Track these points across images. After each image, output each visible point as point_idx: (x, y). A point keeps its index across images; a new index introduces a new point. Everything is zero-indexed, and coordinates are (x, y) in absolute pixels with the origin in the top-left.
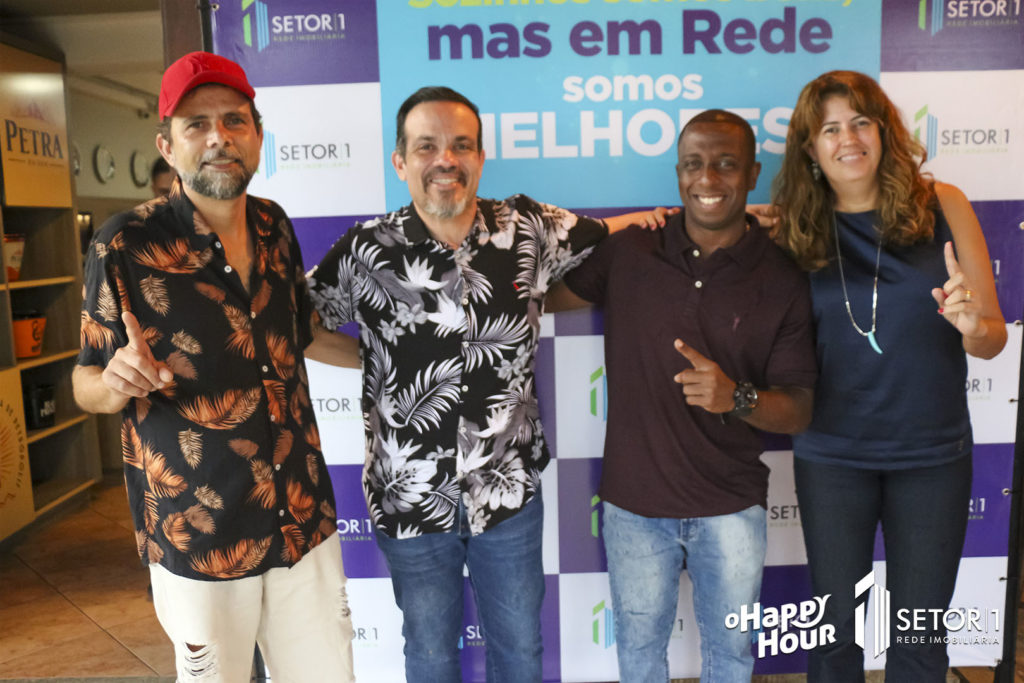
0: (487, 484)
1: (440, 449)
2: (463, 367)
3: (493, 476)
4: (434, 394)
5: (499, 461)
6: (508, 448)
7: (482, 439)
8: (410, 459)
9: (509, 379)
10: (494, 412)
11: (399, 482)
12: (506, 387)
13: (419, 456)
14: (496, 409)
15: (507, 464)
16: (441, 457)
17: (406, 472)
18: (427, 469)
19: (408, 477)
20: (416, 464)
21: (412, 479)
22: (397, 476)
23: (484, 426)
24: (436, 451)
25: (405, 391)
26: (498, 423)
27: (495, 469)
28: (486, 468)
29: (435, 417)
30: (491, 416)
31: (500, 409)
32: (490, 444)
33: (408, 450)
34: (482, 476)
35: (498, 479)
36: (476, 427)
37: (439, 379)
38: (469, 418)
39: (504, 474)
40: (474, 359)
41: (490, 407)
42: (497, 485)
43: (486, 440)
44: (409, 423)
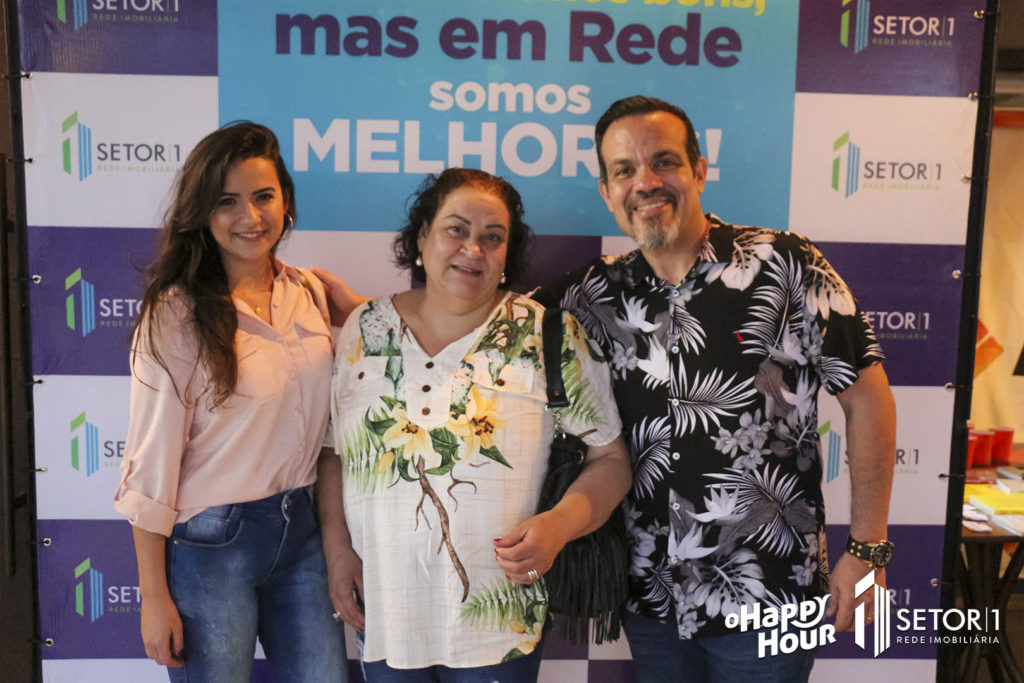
0: (705, 581)
2: (673, 430)
3: (716, 573)
5: (726, 558)
6: (740, 545)
7: (700, 523)
9: (733, 454)
10: (713, 494)
12: (731, 465)
14: (718, 491)
15: (736, 565)
23: (702, 509)
26: (721, 508)
27: (719, 566)
28: (707, 561)
30: (710, 499)
31: (723, 492)
32: (712, 533)
34: (700, 570)
35: (721, 579)
36: (692, 506)
38: (683, 494)
39: (730, 575)
40: (685, 422)
41: (708, 486)
42: (718, 587)
43: (705, 525)
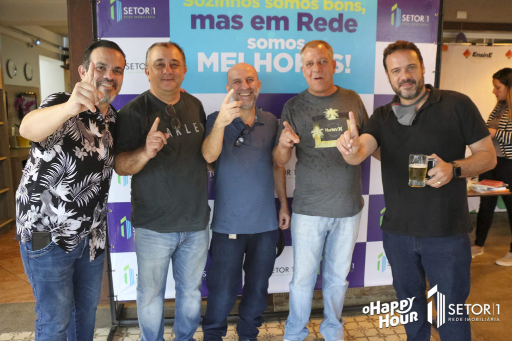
1: (85, 216)
2: (101, 178)
4: (88, 188)
8: (69, 218)
11: (61, 228)
13: (75, 217)
16: (84, 220)
17: (66, 224)
18: (76, 224)
19: (66, 226)
20: (71, 221)
21: (68, 228)
22: (60, 225)
24: (83, 217)
25: (78, 184)
27: (101, 229)
28: (98, 228)
29: (86, 200)
33: (70, 214)
34: (96, 231)
37: (92, 182)
44: (75, 200)
